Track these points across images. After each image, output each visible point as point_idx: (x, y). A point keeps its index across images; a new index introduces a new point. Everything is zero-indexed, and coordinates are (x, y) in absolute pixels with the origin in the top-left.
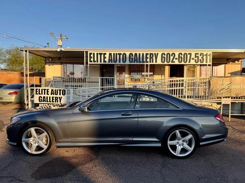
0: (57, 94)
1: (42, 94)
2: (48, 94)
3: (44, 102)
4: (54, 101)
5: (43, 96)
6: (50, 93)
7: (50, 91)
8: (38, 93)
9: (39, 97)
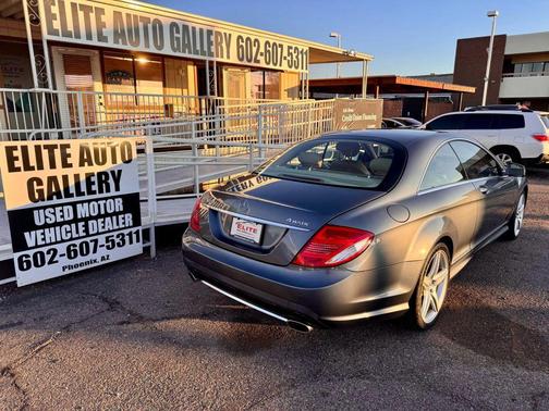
0: (104, 162)
1: (40, 167)
2: (66, 165)
3: (55, 201)
4: (95, 187)
5: (44, 174)
6: (74, 159)
7: (74, 152)
8: (19, 164)
9: (30, 182)
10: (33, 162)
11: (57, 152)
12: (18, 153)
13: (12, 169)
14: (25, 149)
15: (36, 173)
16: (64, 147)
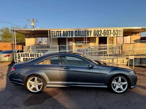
0: (34, 56)
9: (24, 58)
10: (24, 56)
11: (27, 55)
12: (22, 54)
13: (22, 56)
14: (23, 54)
15: (24, 57)
16: (28, 54)
